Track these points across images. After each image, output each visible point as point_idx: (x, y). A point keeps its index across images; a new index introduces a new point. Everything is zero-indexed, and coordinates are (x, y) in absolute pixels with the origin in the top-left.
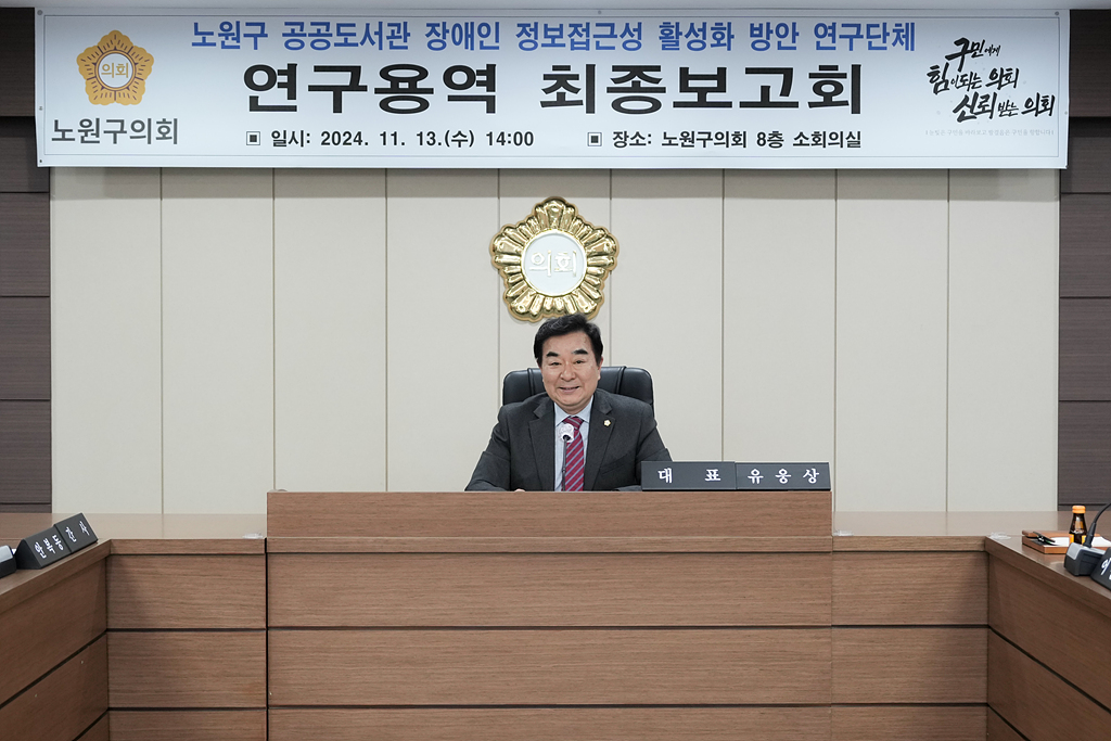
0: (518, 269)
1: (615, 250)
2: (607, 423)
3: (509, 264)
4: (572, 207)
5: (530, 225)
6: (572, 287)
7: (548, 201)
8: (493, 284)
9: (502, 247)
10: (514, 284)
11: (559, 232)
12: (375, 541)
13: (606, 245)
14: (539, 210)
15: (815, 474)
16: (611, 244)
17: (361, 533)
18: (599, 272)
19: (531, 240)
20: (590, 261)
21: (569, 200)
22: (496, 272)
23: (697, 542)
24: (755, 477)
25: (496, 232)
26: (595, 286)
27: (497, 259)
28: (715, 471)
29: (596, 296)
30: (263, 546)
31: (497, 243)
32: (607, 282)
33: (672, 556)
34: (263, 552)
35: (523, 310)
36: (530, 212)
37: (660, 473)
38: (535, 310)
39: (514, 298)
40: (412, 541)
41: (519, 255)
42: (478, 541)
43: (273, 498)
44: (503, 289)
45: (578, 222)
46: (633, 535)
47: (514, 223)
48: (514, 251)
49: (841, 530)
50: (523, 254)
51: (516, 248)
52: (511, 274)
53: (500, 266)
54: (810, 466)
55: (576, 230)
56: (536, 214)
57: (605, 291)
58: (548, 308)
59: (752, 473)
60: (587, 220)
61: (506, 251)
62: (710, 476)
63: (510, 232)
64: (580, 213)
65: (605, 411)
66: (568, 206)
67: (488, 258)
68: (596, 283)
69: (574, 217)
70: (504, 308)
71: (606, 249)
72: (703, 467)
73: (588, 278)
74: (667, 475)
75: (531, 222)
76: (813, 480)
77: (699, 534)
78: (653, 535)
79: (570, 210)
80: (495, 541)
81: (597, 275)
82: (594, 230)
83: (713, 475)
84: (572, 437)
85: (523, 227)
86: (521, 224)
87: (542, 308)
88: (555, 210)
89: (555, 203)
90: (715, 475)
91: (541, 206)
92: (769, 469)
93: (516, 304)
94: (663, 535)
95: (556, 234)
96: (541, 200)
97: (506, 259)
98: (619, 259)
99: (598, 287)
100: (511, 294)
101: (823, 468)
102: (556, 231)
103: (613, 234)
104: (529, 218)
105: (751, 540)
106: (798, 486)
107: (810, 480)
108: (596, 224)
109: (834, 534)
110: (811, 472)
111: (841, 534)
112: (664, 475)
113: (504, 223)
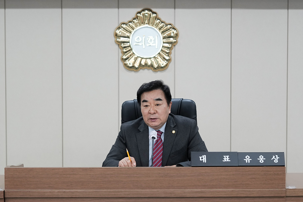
0: (128, 44)
1: (177, 35)
2: (174, 132)
3: (124, 42)
4: (155, 13)
5: (134, 22)
6: (155, 54)
7: (143, 10)
8: (115, 52)
9: (120, 34)
10: (126, 52)
11: (149, 26)
12: (59, 192)
13: (173, 32)
14: (139, 15)
15: (277, 158)
16: (175, 32)
17: (52, 188)
18: (169, 46)
19: (135, 30)
20: (165, 40)
21: (154, 10)
22: (117, 46)
23: (219, 192)
24: (248, 159)
25: (117, 26)
26: (167, 53)
27: (118, 40)
28: (228, 156)
29: (167, 58)
30: (3, 194)
31: (118, 32)
32: (173, 51)
33: (206, 199)
34: (3, 197)
35: (131, 65)
36: (134, 16)
37: (200, 157)
38: (137, 65)
39: (126, 59)
40: (77, 192)
41: (128, 37)
42: (110, 192)
43: (7, 170)
44: (121, 54)
45: (158, 21)
46: (187, 188)
47: (126, 21)
48: (126, 35)
49: (290, 186)
50: (131, 37)
51: (128, 34)
52: (125, 47)
53: (119, 43)
54: (275, 154)
55: (157, 25)
56: (137, 17)
57: (172, 55)
58: (143, 64)
59: (246, 157)
60: (163, 20)
61: (122, 35)
62: (225, 159)
63: (124, 26)
64: (160, 16)
65: (172, 126)
66: (153, 13)
67: (113, 39)
68: (168, 51)
69: (157, 18)
70: (121, 64)
71: (172, 35)
72: (222, 154)
73: (163, 49)
74: (204, 159)
75: (135, 21)
76: (276, 161)
77: (220, 188)
78: (196, 189)
79: (154, 15)
80: (118, 192)
81: (168, 48)
82: (167, 25)
83: (226, 159)
84: (156, 138)
85: (131, 24)
86: (130, 22)
87: (140, 64)
88: (147, 15)
89: (146, 12)
90: (228, 159)
91: (140, 13)
92: (254, 156)
93: (127, 62)
94: (202, 188)
95: (147, 27)
96: (140, 10)
97: (122, 39)
98: (179, 39)
99: (168, 54)
100: (125, 57)
101: (281, 155)
102: (147, 25)
103: (176, 27)
104: (134, 19)
105: (245, 191)
106: (269, 164)
107: (275, 161)
108: (167, 22)
109: (287, 187)
110: (275, 157)
111: (290, 188)
112: (202, 158)
113: (121, 21)
